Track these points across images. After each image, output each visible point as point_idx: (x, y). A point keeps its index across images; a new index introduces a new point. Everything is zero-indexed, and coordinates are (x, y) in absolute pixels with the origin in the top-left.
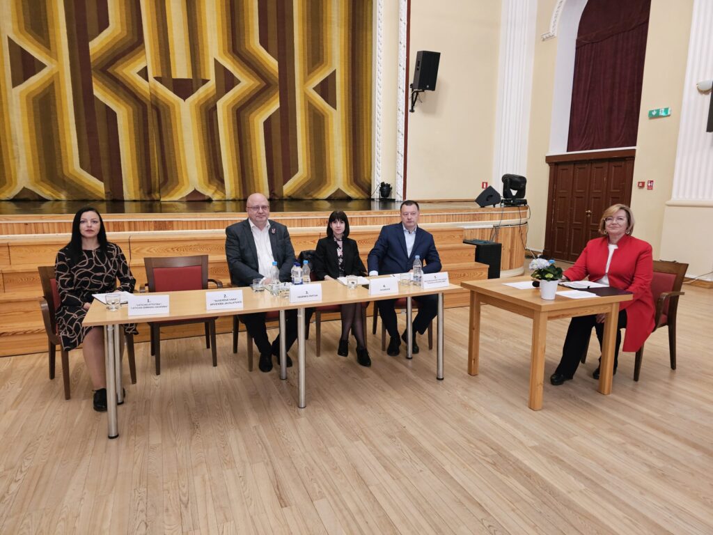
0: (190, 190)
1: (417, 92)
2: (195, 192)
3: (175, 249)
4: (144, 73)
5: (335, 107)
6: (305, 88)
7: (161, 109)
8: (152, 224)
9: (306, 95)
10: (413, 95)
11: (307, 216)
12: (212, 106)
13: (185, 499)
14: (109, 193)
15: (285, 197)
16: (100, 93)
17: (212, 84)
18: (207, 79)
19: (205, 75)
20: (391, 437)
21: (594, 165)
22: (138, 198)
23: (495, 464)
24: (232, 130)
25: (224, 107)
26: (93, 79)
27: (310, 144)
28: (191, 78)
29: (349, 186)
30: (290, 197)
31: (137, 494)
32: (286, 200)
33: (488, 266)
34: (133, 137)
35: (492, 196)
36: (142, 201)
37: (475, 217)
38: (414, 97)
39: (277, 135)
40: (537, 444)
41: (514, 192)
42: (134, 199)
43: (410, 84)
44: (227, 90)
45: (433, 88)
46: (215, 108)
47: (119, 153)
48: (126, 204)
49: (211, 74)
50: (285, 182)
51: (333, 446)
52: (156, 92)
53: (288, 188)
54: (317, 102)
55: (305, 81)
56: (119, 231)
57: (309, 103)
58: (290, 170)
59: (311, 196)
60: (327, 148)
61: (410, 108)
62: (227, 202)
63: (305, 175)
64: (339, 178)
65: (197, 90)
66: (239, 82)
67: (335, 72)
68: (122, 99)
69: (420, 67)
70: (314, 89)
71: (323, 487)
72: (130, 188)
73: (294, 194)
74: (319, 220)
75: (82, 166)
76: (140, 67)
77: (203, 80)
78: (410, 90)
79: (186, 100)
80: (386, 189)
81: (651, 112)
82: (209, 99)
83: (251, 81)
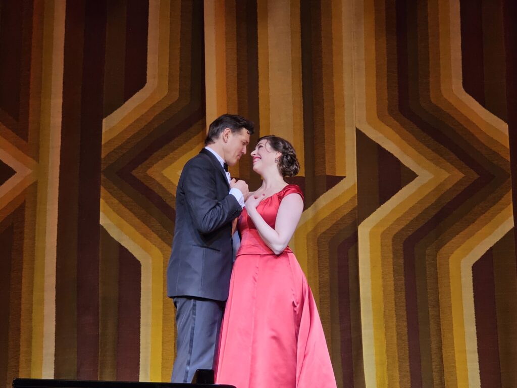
12: (346, 235)
16: (113, 221)
18: (338, 174)
19: (333, 168)
28: (304, 176)
44: (384, 198)
46: (354, 239)
49: (347, 164)
66: (413, 176)
77: (328, 177)
82: (342, 219)
83: (443, 171)
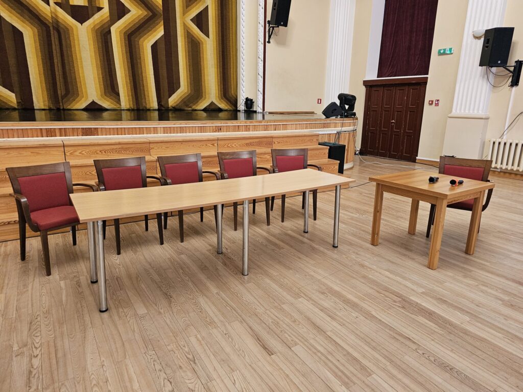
0: (90, 101)
1: (273, 28)
3: (103, 152)
5: (208, 36)
6: (184, 20)
7: (61, 31)
8: (80, 131)
9: (185, 26)
10: (269, 30)
11: (206, 124)
12: (107, 30)
13: (190, 357)
14: (20, 102)
15: (171, 108)
16: (6, 14)
17: (105, 12)
18: (101, 6)
19: (99, 4)
20: (323, 293)
21: (398, 88)
22: (47, 107)
23: (403, 308)
24: (124, 52)
25: (117, 31)
27: (189, 66)
28: (87, 5)
29: (220, 100)
30: (173, 107)
31: (149, 357)
32: (171, 110)
33: (339, 162)
34: (40, 54)
35: (335, 110)
36: (50, 110)
37: (325, 126)
38: (271, 31)
39: (162, 58)
40: (424, 290)
41: (347, 107)
42: (43, 108)
43: (267, 21)
44: (120, 18)
45: (285, 25)
46: (109, 32)
47: (28, 68)
48: (36, 112)
49: (104, 3)
50: (170, 96)
51: (284, 303)
52: (56, 16)
53: (173, 101)
54: (194, 31)
55: (184, 13)
56: (51, 137)
57: (188, 32)
58: (173, 86)
59: (191, 107)
60: (202, 69)
61: (267, 40)
62: (123, 111)
63: (186, 91)
64: (212, 94)
65: (93, 16)
66: (129, 11)
67: (207, 7)
68: (27, 20)
69: (276, 8)
70: (192, 20)
71: (293, 337)
72: (39, 99)
73: (177, 105)
74: (214, 128)
77: (98, 7)
78: (267, 25)
79: (83, 24)
80: (249, 103)
81: (440, 50)
82: (104, 24)
83: (140, 11)
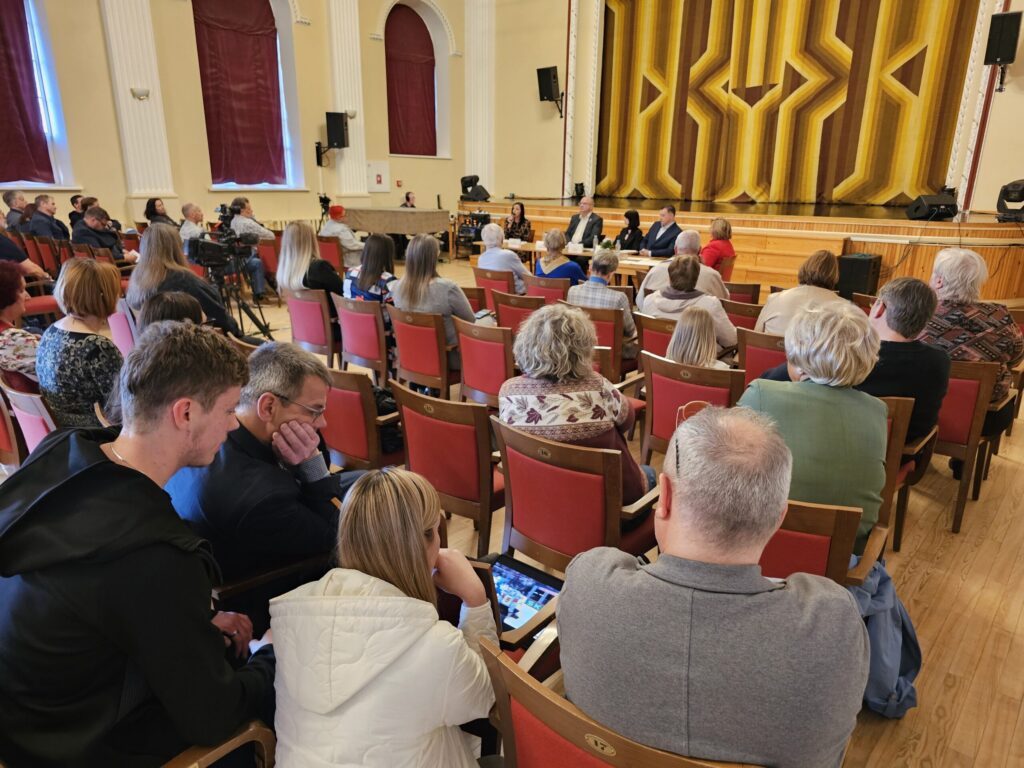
0: (741, 193)
2: (744, 195)
4: (726, 87)
5: (916, 92)
6: (880, 76)
7: (733, 119)
14: (683, 194)
15: (835, 202)
16: (693, 110)
17: (779, 87)
18: (776, 82)
19: (774, 80)
22: (701, 199)
25: (785, 109)
26: (689, 98)
28: (761, 85)
29: (917, 189)
30: (839, 201)
32: (836, 204)
34: (708, 145)
36: (704, 201)
39: (837, 133)
42: (698, 200)
44: (793, 90)
48: (692, 204)
49: (780, 78)
50: (836, 185)
52: (732, 103)
53: (838, 192)
54: (893, 89)
55: (883, 67)
57: (882, 93)
58: (845, 169)
59: (865, 201)
62: (770, 206)
63: (862, 177)
64: (905, 181)
65: (765, 95)
66: (806, 80)
72: (697, 193)
73: (844, 198)
75: (669, 172)
76: (723, 83)
77: (772, 84)
83: (820, 77)
